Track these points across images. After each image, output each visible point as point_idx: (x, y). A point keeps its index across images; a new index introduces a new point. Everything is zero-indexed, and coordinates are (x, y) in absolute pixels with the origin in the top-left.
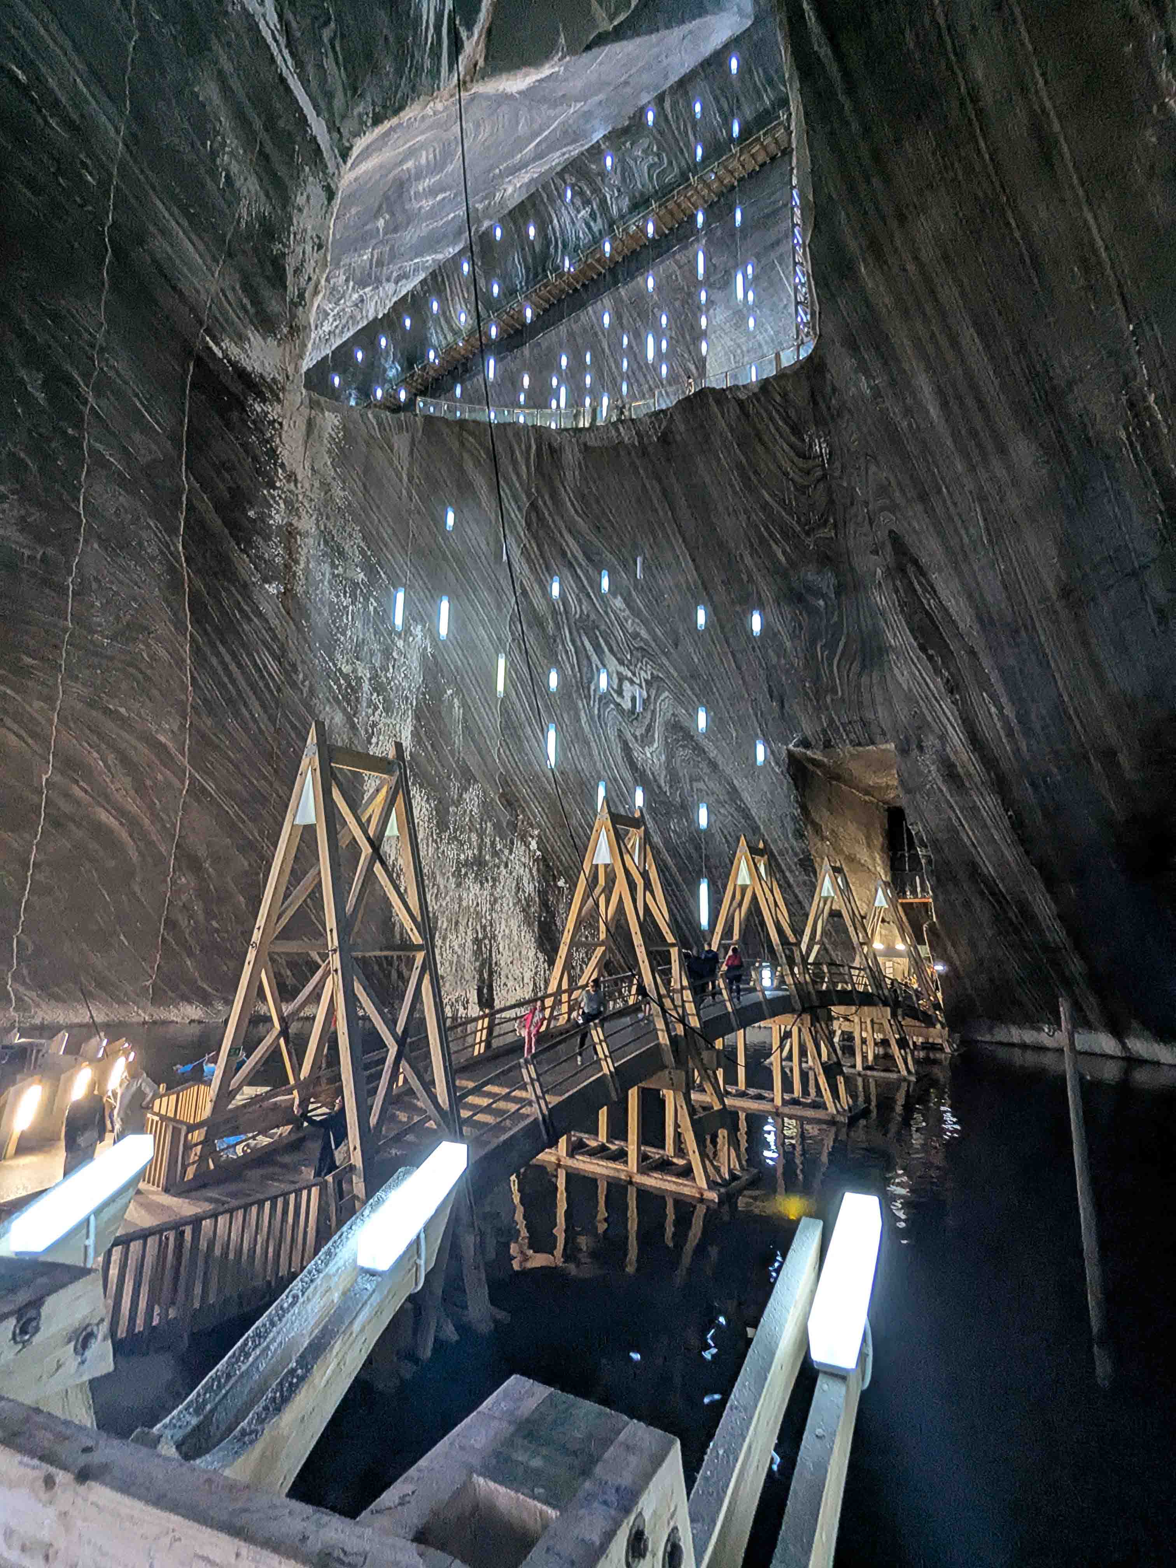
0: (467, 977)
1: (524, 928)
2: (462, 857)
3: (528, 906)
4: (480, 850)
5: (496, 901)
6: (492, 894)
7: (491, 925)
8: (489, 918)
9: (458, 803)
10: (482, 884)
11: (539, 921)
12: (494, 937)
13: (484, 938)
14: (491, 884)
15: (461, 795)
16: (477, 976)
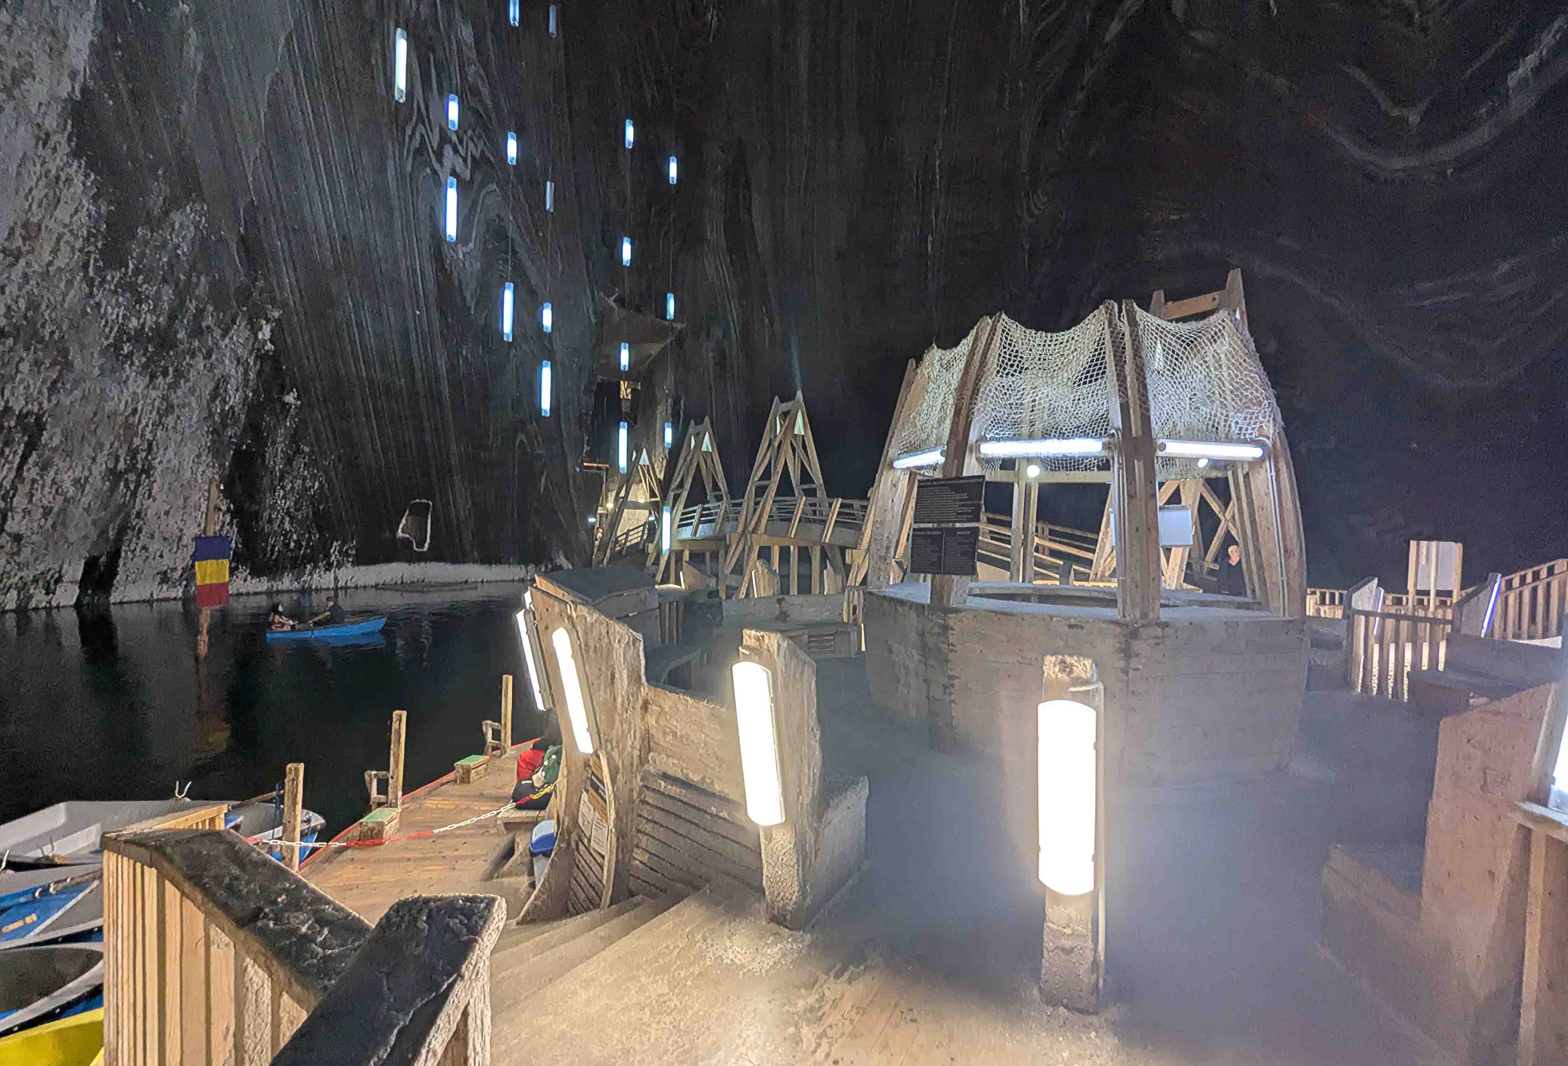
0: (73, 536)
1: (207, 458)
2: (134, 323)
3: (224, 425)
4: (172, 317)
5: (170, 409)
6: (165, 398)
7: (150, 450)
8: (149, 436)
9: (156, 224)
10: (153, 377)
11: (238, 452)
12: (147, 471)
13: (127, 471)
14: (169, 379)
15: (167, 213)
16: (94, 535)
